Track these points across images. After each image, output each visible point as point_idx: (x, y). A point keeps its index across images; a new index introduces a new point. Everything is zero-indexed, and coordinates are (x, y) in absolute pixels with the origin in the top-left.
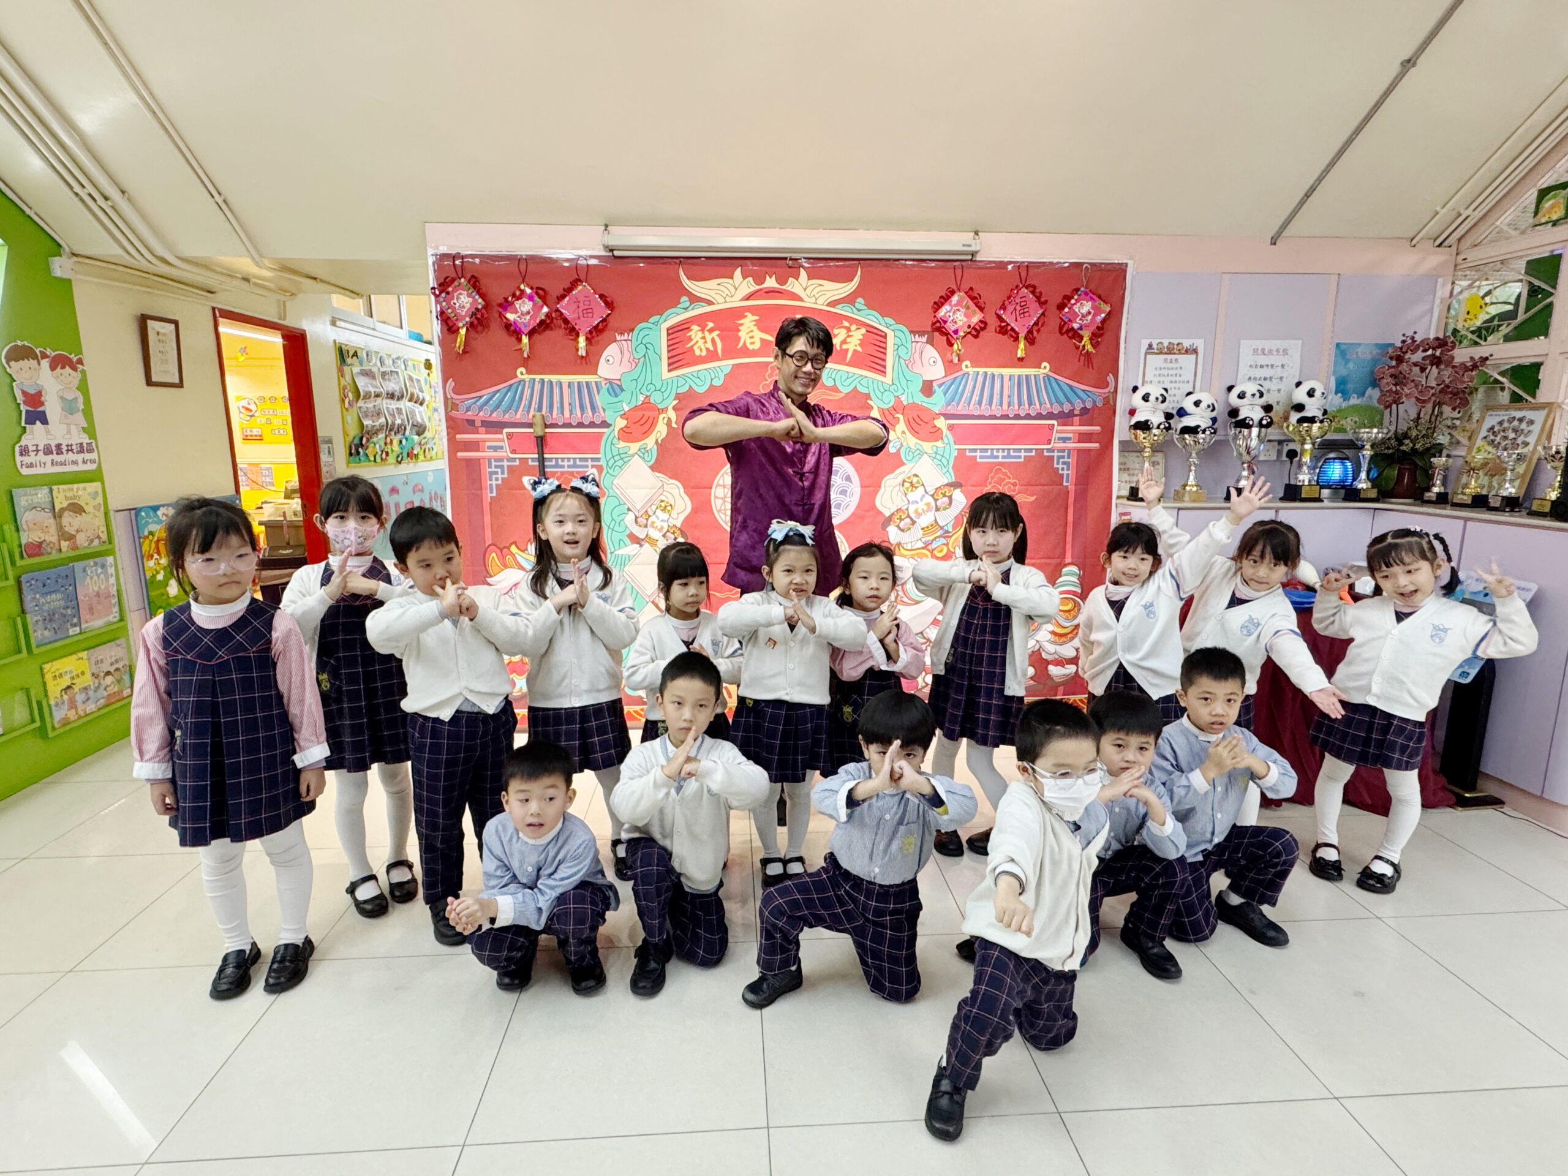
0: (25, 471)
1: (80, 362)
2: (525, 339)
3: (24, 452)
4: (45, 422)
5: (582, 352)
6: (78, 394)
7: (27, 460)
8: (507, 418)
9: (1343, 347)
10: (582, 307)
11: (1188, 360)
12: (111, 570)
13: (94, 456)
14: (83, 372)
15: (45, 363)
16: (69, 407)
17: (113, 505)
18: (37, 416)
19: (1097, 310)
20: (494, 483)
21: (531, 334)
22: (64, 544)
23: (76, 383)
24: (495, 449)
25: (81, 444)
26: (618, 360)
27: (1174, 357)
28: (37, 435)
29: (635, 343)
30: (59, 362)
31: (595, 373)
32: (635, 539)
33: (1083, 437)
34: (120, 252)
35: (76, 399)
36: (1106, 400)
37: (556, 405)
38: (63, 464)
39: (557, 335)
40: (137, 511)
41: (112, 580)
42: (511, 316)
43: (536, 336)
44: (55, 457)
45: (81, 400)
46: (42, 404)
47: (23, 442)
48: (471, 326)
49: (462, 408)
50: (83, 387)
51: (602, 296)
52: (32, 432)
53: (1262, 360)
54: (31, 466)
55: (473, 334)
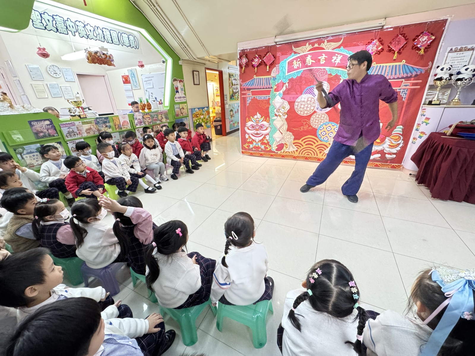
0: (176, 102)
1: (183, 81)
2: (256, 68)
3: (176, 98)
4: (178, 93)
5: (268, 70)
7: (176, 100)
8: (252, 87)
10: (269, 59)
11: (468, 53)
12: (188, 120)
13: (185, 99)
14: (184, 83)
15: (178, 81)
16: (182, 89)
17: (189, 108)
18: (177, 92)
19: (429, 39)
20: (248, 102)
21: (257, 67)
22: (181, 115)
24: (249, 95)
25: (184, 96)
26: (276, 71)
27: (462, 52)
28: (177, 95)
29: (280, 67)
30: (180, 81)
31: (270, 75)
32: (276, 115)
33: (414, 84)
34: (189, 58)
36: (426, 71)
37: (261, 84)
38: (181, 100)
39: (263, 66)
40: (192, 109)
41: (188, 122)
42: (253, 63)
43: (258, 67)
44: (180, 99)
45: (184, 88)
46: (178, 89)
48: (245, 66)
49: (243, 86)
50: (184, 86)
51: (273, 55)
54: (177, 101)
55: (246, 68)
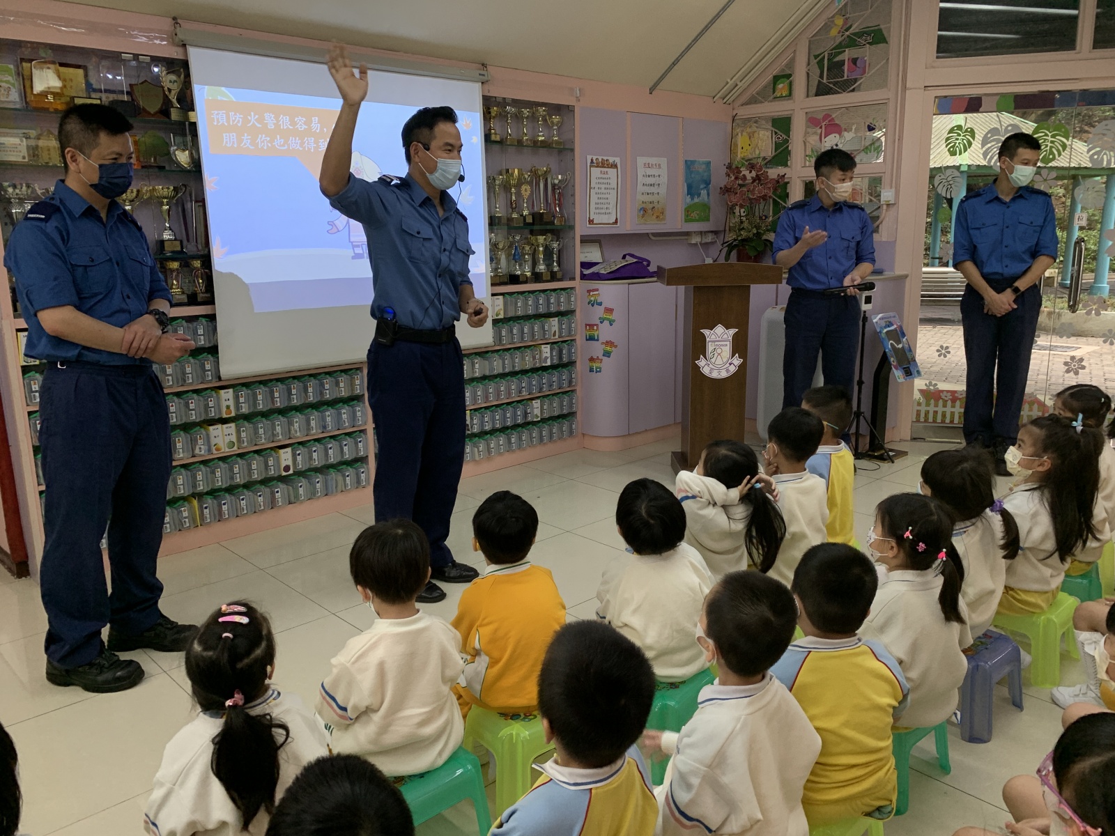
9: (689, 163)
11: (612, 172)
27: (605, 170)
53: (649, 172)
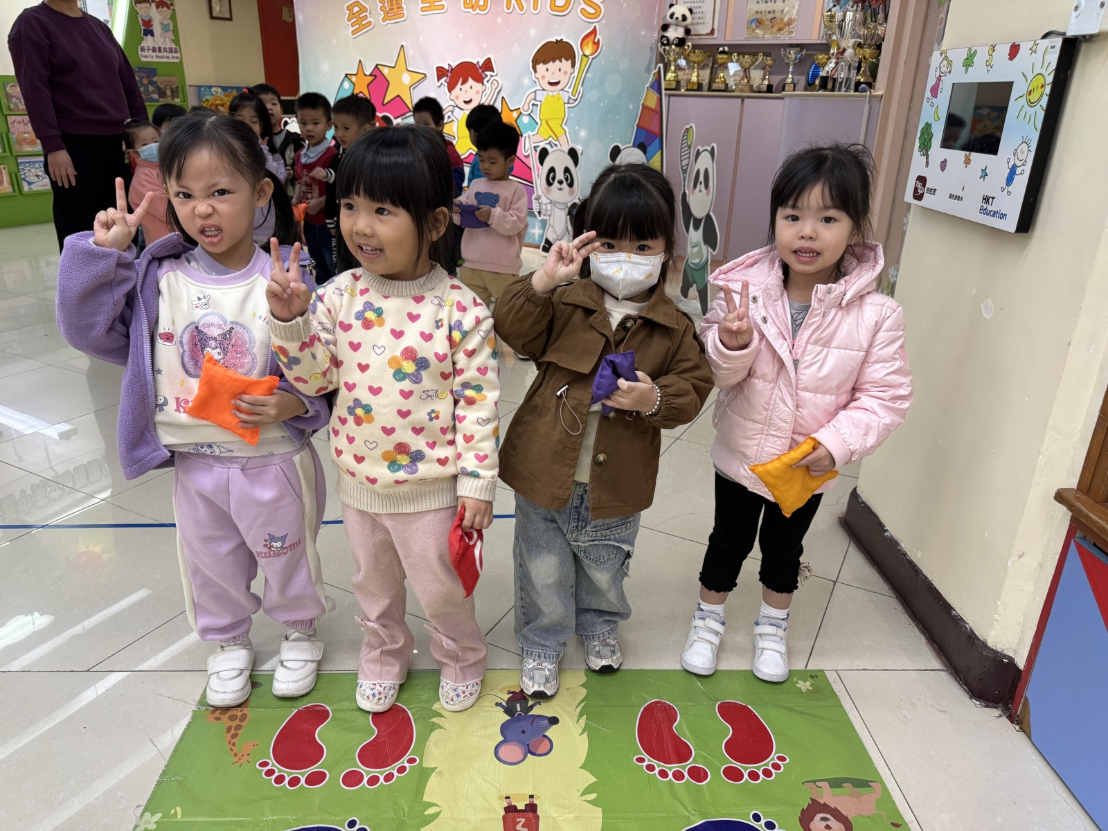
0: (143, 59)
1: (172, 4)
4: (153, 35)
6: (170, 21)
7: (144, 54)
13: (178, 55)
14: (174, 10)
15: (153, 5)
16: (165, 28)
17: (188, 82)
18: (149, 32)
23: (169, 16)
25: (171, 48)
28: (148, 42)
30: (162, 4)
35: (169, 24)
38: (162, 57)
40: (199, 87)
44: (158, 53)
45: (171, 25)
46: (151, 26)
47: (142, 45)
50: (173, 18)
52: (146, 40)
54: (146, 57)
